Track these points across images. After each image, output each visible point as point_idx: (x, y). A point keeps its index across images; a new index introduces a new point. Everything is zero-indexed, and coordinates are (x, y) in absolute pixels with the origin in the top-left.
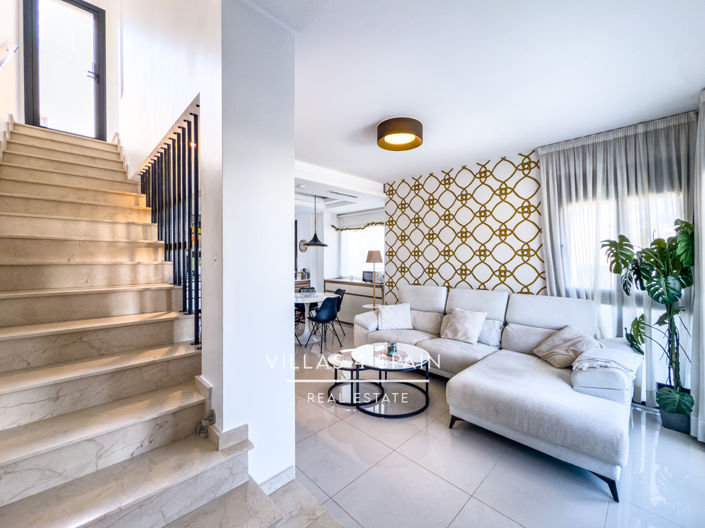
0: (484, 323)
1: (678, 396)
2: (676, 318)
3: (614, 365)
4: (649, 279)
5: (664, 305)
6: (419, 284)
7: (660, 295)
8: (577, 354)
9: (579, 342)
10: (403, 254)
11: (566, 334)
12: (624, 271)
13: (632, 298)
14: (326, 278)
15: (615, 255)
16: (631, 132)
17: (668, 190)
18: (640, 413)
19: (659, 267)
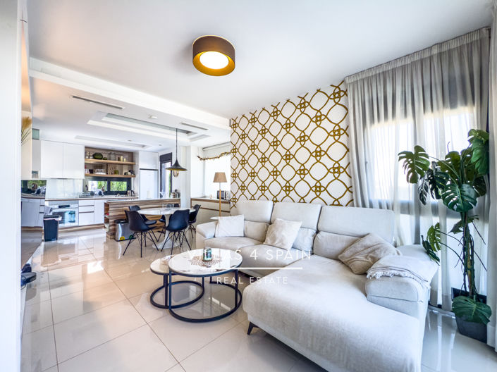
0: (299, 232)
1: (474, 306)
2: (471, 225)
3: (407, 274)
4: (443, 188)
5: (459, 213)
6: (254, 199)
7: (455, 203)
8: (375, 260)
9: (378, 249)
10: (243, 175)
11: (367, 241)
12: (420, 182)
13: (428, 207)
14: (193, 197)
15: (412, 166)
16: (427, 55)
17: (462, 105)
18: (436, 315)
19: (454, 176)
